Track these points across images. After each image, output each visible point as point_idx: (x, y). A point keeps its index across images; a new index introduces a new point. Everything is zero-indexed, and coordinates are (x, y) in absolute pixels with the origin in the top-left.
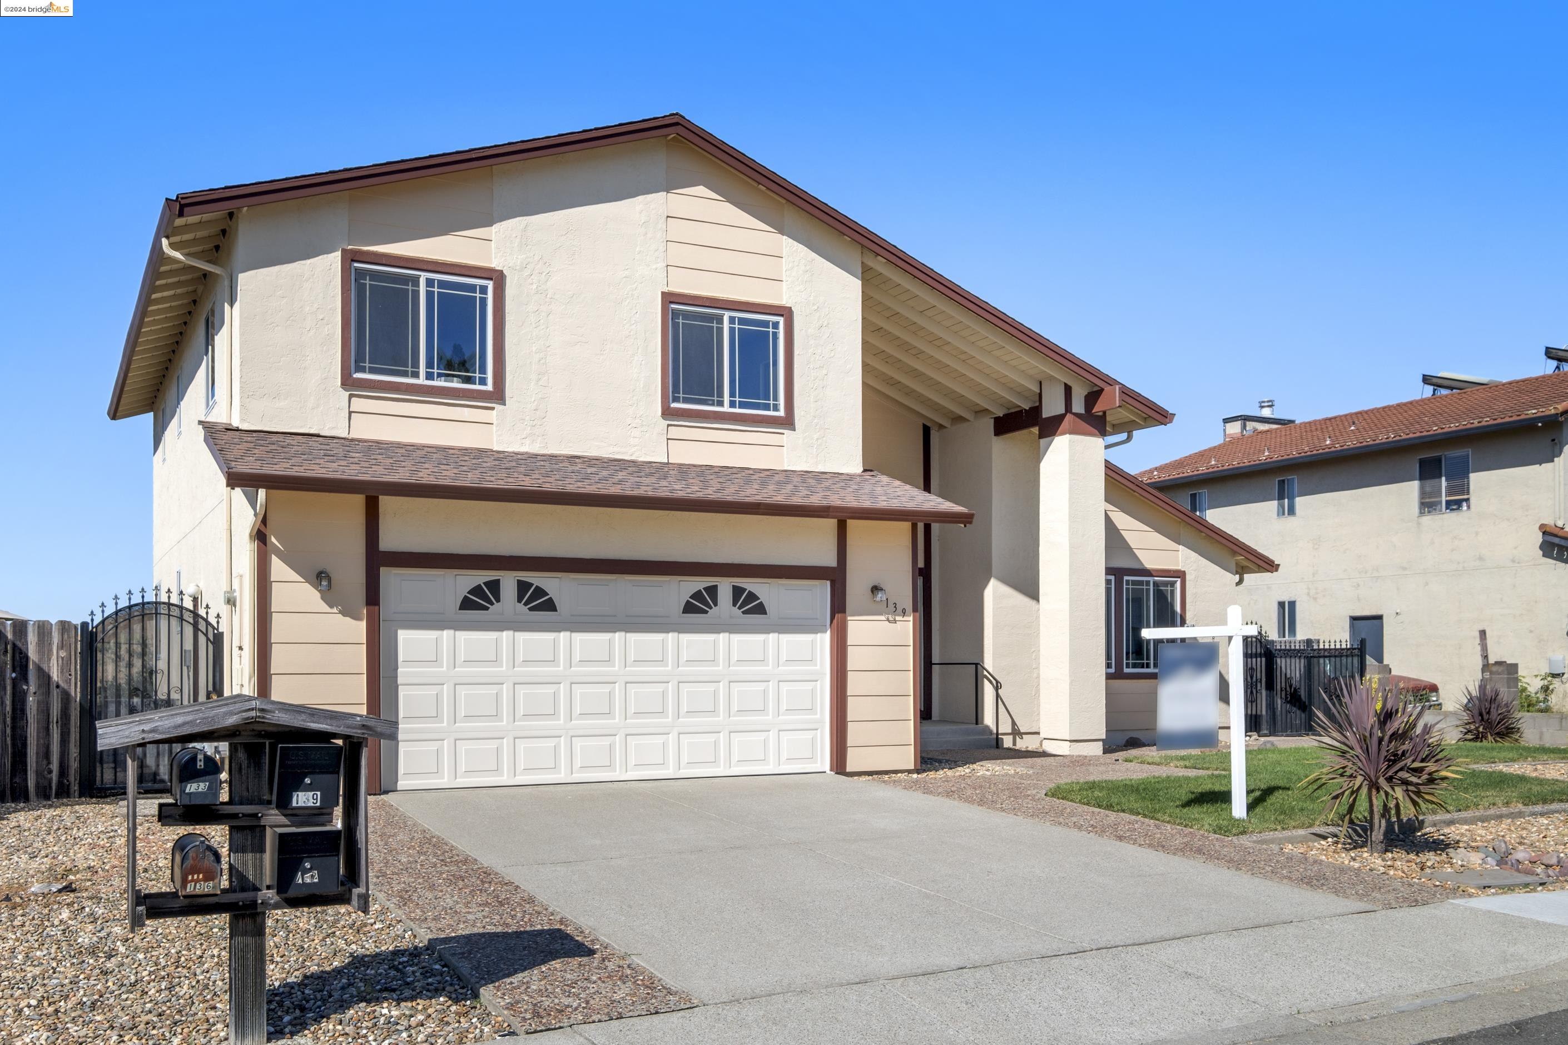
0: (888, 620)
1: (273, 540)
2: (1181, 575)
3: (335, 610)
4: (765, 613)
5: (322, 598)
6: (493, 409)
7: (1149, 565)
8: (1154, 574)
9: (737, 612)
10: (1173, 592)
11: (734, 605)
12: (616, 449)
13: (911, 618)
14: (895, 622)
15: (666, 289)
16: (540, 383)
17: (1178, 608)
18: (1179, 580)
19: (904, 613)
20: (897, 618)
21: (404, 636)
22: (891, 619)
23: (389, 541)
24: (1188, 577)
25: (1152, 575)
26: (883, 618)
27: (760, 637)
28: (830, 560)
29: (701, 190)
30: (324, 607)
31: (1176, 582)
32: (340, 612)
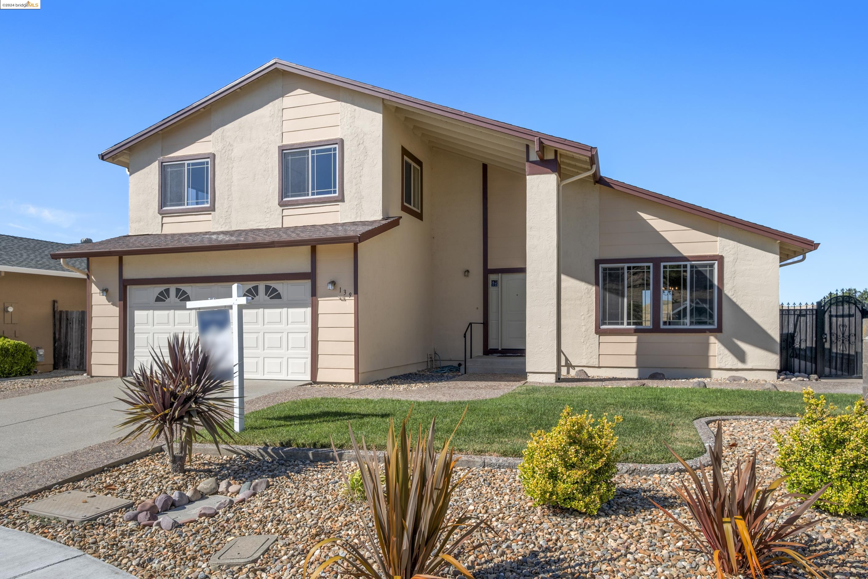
0: (341, 299)
1: (93, 277)
2: (720, 259)
3: (110, 303)
4: (281, 298)
5: (107, 299)
6: (210, 214)
7: (686, 254)
8: (690, 259)
9: (267, 298)
10: (712, 272)
11: (266, 295)
12: (259, 224)
13: (353, 298)
14: (345, 300)
15: (280, 144)
16: (229, 199)
17: (716, 282)
18: (716, 262)
19: (350, 295)
20: (346, 298)
21: (137, 313)
22: (342, 299)
23: (128, 274)
24: (726, 260)
25: (689, 261)
26: (338, 298)
27: (278, 311)
28: (308, 269)
29: (299, 91)
30: (107, 302)
31: (714, 264)
32: (112, 304)
